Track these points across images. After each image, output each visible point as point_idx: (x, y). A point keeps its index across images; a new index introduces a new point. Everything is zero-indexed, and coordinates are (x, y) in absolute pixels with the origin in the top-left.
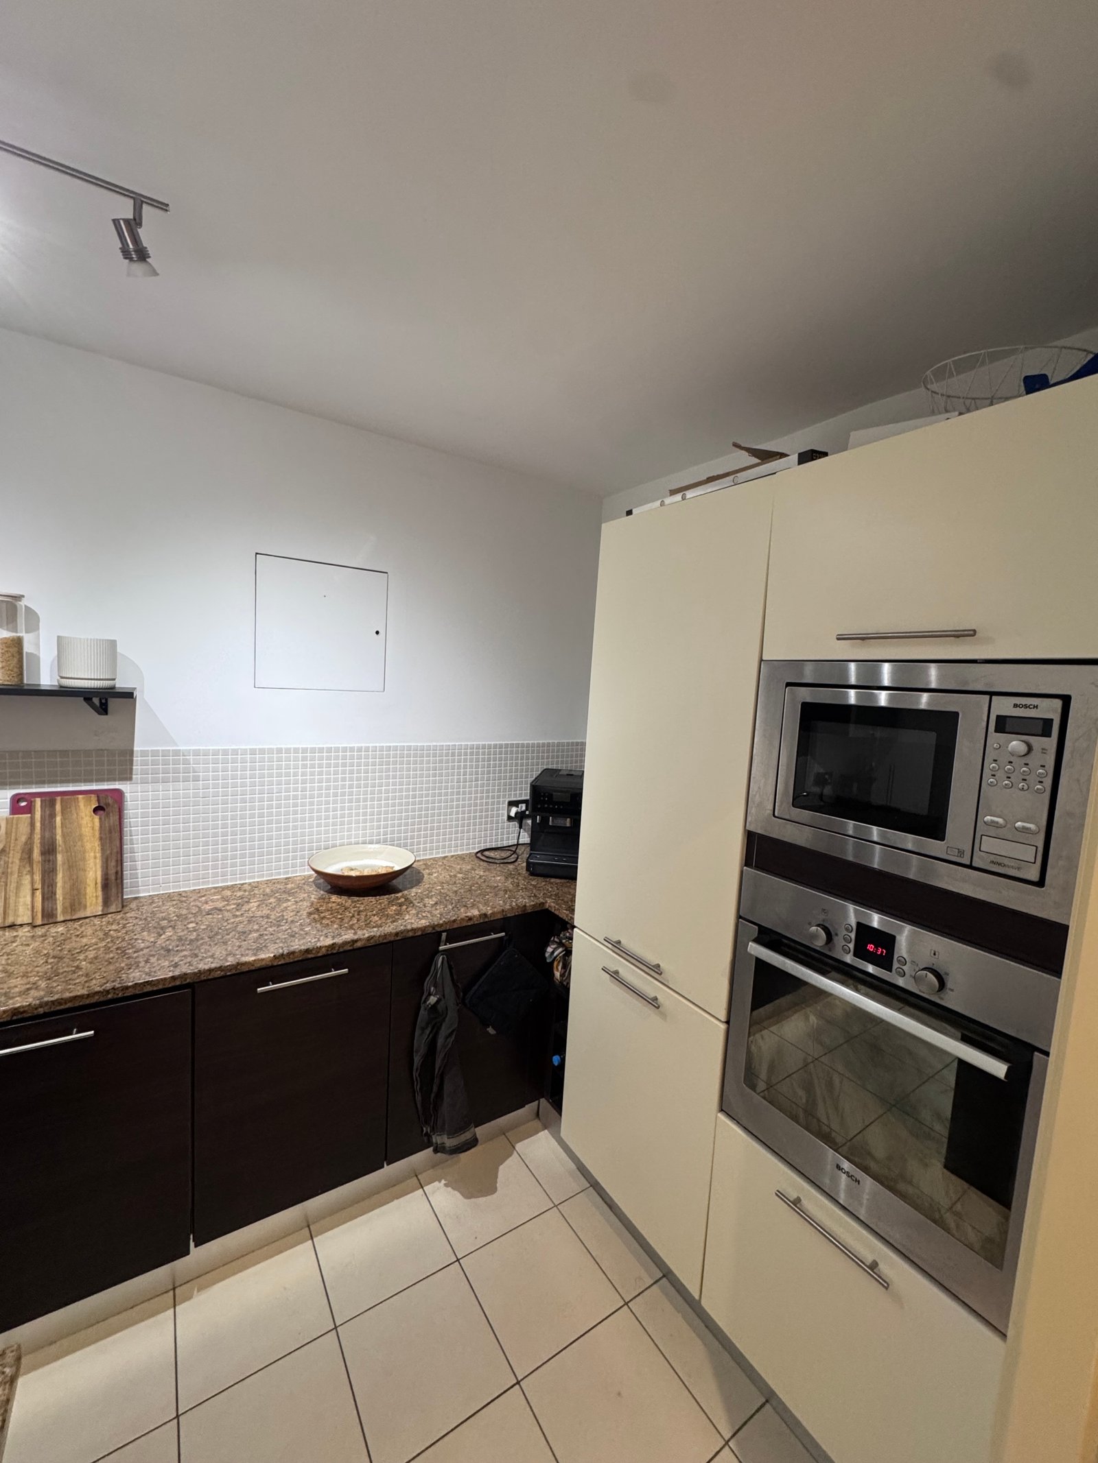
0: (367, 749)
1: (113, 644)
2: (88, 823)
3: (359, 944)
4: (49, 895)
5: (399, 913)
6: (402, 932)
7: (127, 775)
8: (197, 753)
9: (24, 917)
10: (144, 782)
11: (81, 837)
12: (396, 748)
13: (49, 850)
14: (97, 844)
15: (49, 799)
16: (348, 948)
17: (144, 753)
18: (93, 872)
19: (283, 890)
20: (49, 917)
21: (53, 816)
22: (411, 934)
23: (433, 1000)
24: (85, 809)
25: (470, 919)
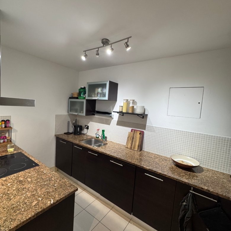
0: (193, 133)
1: (144, 107)
2: (138, 136)
3: (167, 176)
4: (132, 145)
5: (183, 176)
6: (179, 180)
7: (145, 129)
8: (155, 127)
9: (129, 147)
10: (147, 131)
11: (137, 137)
12: (202, 134)
13: (133, 138)
14: (139, 139)
15: (135, 130)
16: (164, 176)
17: (148, 126)
18: (137, 144)
19: (165, 159)
20: (131, 148)
21: (134, 133)
22: (181, 182)
23: (184, 203)
24: (138, 133)
25: (202, 188)
